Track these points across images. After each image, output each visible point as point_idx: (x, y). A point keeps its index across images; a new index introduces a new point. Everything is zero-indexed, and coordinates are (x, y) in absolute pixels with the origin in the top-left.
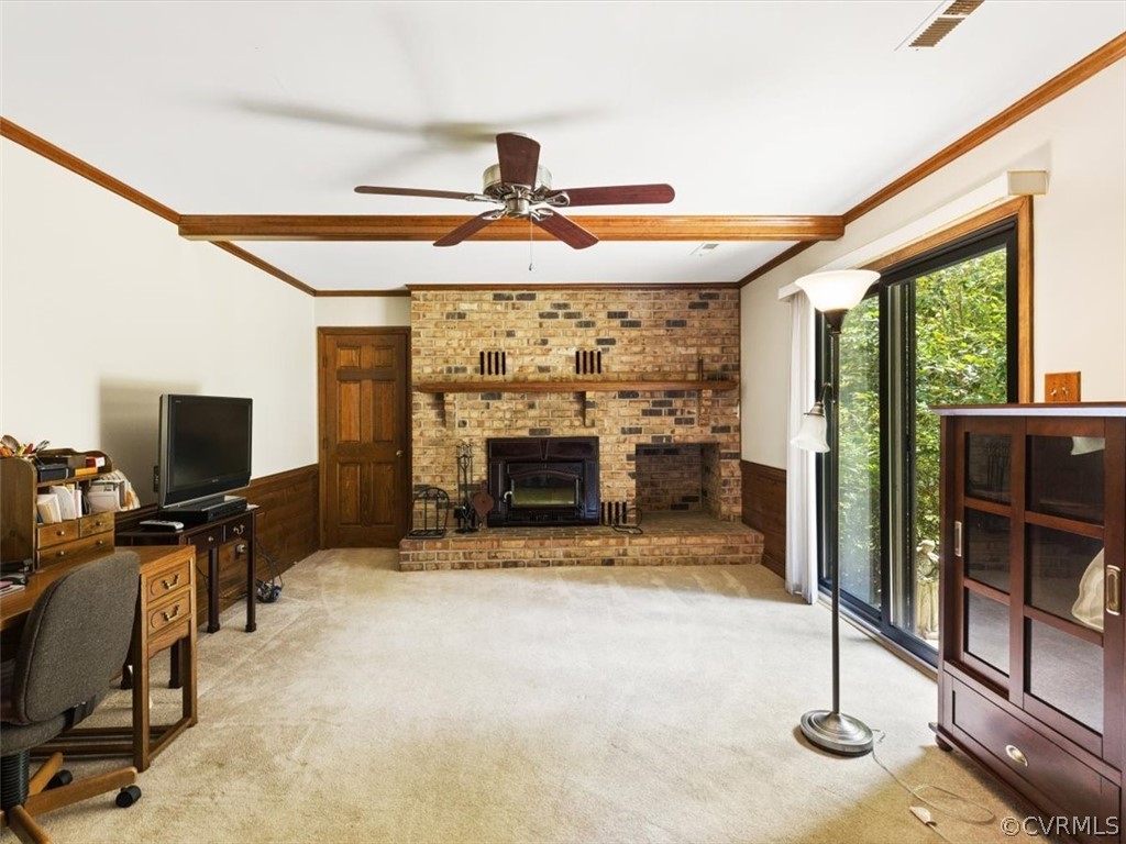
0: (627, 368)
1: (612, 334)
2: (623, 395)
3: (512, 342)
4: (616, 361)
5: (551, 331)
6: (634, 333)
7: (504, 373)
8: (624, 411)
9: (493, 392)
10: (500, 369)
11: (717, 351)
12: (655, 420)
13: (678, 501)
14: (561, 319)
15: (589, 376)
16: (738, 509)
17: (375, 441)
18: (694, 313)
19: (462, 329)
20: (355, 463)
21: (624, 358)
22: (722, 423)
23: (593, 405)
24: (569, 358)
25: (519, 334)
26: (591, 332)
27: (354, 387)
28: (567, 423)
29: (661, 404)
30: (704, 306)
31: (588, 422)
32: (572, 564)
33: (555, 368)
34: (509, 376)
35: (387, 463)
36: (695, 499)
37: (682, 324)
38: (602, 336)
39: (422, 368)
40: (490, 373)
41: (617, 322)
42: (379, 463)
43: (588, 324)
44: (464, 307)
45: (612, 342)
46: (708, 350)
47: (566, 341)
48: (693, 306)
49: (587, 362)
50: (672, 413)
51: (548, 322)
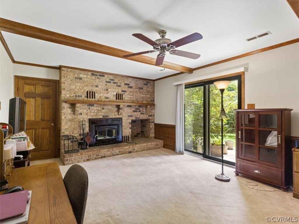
0: (129, 99)
1: (126, 89)
2: (128, 106)
3: (97, 89)
4: (126, 97)
5: (109, 87)
6: (131, 90)
7: (95, 98)
8: (128, 111)
9: (91, 105)
10: (94, 97)
11: (149, 96)
12: (136, 113)
13: (136, 135)
14: (112, 84)
15: (120, 101)
16: (153, 135)
17: (41, 120)
18: (145, 86)
19: (81, 83)
20: (33, 129)
21: (129, 96)
22: (150, 114)
23: (122, 109)
24: (114, 95)
25: (100, 87)
26: (120, 88)
27: (32, 100)
28: (113, 114)
29: (137, 109)
30: (147, 84)
31: (120, 114)
32: (121, 154)
33: (110, 98)
34: (96, 99)
35: (47, 128)
36: (139, 134)
37: (142, 88)
38: (123, 90)
39: (65, 94)
40: (90, 98)
41: (127, 86)
42: (43, 128)
43: (119, 86)
44: (81, 76)
45: (125, 91)
46: (147, 96)
47: (113, 90)
48: (144, 84)
49: (119, 97)
50: (140, 111)
51: (108, 84)
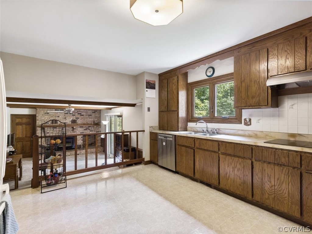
0: (81, 122)
1: (78, 117)
2: (80, 127)
3: (59, 118)
4: (79, 121)
5: (67, 116)
6: (83, 117)
7: (57, 123)
8: (81, 130)
9: (55, 127)
10: (56, 123)
11: (97, 120)
12: (86, 131)
13: (90, 144)
14: (69, 114)
15: (74, 124)
16: (100, 144)
17: (25, 136)
18: (93, 114)
19: (48, 116)
20: (21, 142)
21: (81, 121)
22: (98, 131)
23: (75, 129)
24: (70, 121)
25: (60, 117)
26: (75, 116)
27: (20, 126)
28: (70, 132)
29: (87, 128)
30: (95, 113)
31: (74, 132)
32: (71, 155)
33: (68, 123)
34: (58, 124)
35: (29, 141)
36: (93, 143)
37: (91, 115)
38: (77, 117)
39: (39, 123)
40: (54, 123)
41: (79, 115)
42: (27, 141)
43: (74, 115)
44: (48, 112)
45: (79, 118)
46: (95, 120)
47: (70, 118)
48: (93, 113)
49: (74, 122)
50: (89, 130)
51: (66, 115)
